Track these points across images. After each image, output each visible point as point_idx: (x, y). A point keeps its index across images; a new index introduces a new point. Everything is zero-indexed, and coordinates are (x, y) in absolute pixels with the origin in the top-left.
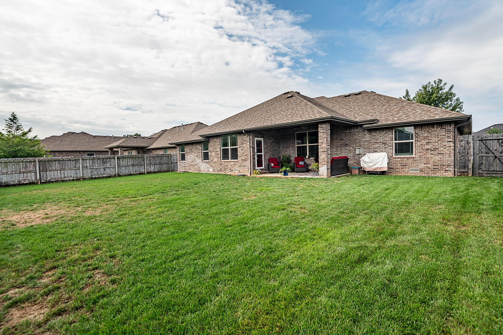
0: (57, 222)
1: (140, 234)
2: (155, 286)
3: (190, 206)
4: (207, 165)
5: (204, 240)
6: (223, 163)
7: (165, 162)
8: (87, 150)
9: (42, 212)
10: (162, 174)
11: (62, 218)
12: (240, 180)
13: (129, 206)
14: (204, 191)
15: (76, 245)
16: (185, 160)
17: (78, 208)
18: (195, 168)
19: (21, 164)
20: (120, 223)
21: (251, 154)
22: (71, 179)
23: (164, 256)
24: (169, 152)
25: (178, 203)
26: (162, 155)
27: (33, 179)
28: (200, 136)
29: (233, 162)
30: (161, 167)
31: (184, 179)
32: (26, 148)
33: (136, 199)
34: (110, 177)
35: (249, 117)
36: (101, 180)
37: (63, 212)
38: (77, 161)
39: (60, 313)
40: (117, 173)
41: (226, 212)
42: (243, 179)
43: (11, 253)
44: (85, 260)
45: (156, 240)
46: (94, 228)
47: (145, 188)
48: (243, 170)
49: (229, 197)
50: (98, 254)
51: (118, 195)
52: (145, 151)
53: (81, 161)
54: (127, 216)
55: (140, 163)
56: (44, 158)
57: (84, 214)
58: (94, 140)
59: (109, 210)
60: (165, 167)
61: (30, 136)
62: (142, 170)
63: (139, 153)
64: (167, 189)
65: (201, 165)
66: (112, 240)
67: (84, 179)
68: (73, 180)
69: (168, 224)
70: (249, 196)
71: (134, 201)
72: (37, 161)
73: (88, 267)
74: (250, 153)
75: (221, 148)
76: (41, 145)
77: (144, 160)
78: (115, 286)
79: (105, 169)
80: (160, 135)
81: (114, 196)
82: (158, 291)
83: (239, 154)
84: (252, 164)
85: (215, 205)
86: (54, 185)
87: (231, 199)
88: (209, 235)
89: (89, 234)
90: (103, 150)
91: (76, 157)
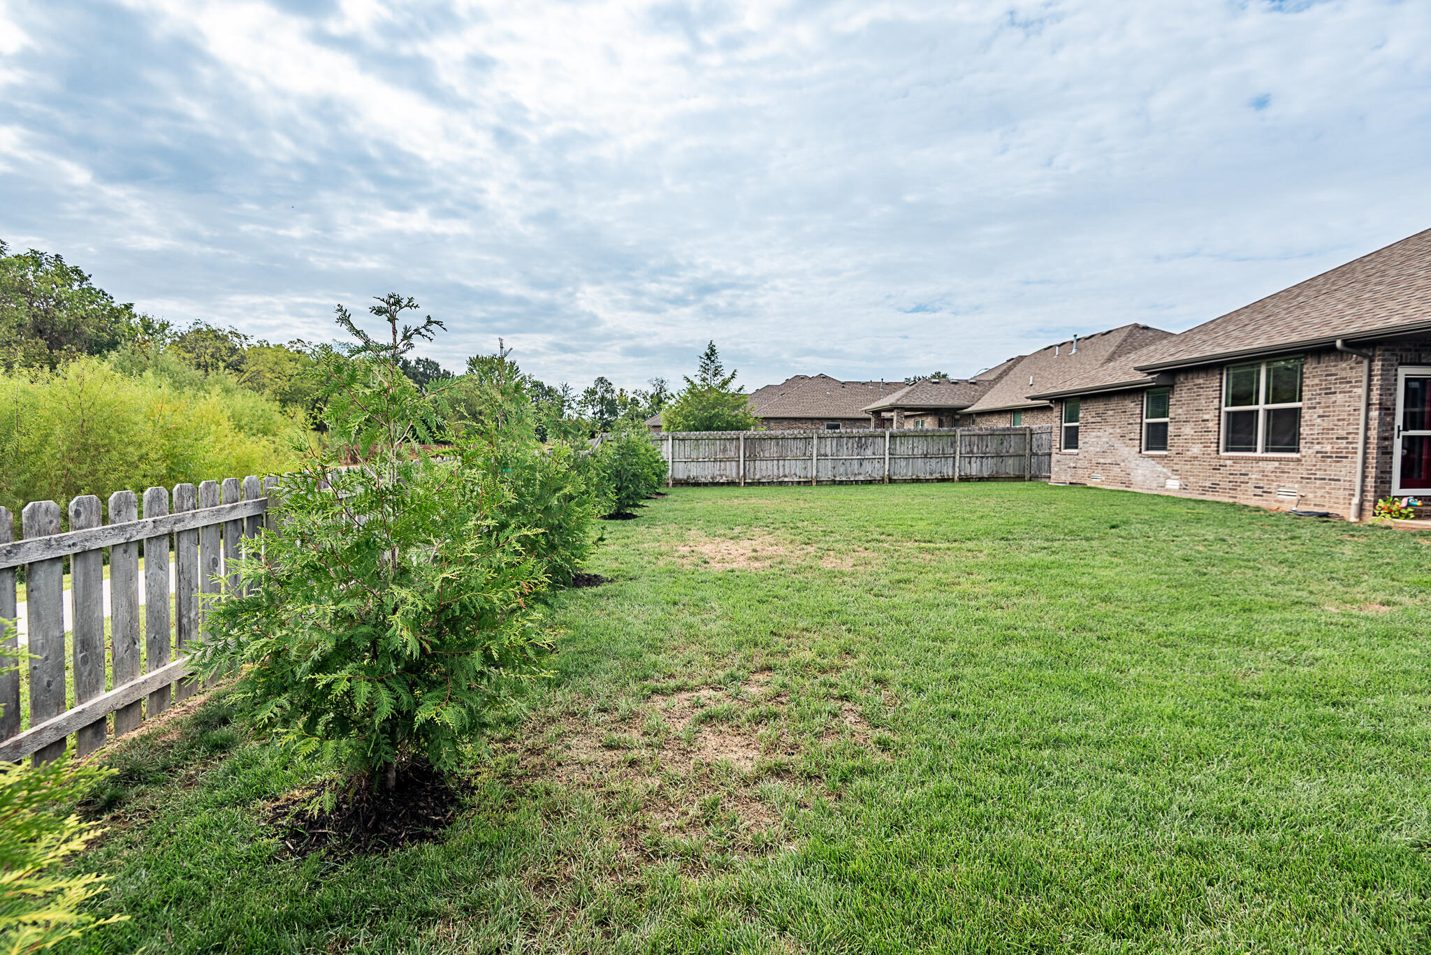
0: (772, 570)
1: (944, 641)
2: (990, 801)
3: (1095, 592)
4: (1159, 468)
5: (1148, 715)
6: (1229, 462)
7: (1012, 450)
8: (827, 415)
9: (747, 543)
10: (1000, 484)
11: (780, 563)
12: (1305, 533)
13: (915, 561)
14: (1145, 554)
15: (806, 630)
16: (1077, 448)
17: (808, 546)
18: (1112, 473)
19: (718, 442)
20: (897, 600)
21: (1373, 434)
22: (796, 480)
23: (1013, 726)
24: (1026, 422)
25: (1052, 578)
26: (1004, 430)
27: (734, 475)
28: (1141, 369)
29: (1273, 460)
30: (999, 464)
31: (1072, 506)
32: (726, 411)
33: (932, 545)
34: (870, 482)
35: (1369, 287)
36: (852, 489)
37: (782, 551)
38: (808, 439)
39: (779, 772)
40: (886, 473)
41: (1238, 641)
42: (1320, 531)
43: (703, 617)
44: (823, 671)
45: (988, 670)
46: (840, 601)
47: (956, 521)
48: (1320, 493)
49: (1253, 590)
50: (849, 664)
51: (889, 529)
52: (958, 420)
53: (815, 441)
54: (911, 586)
55: (943, 450)
56: (751, 432)
57: (820, 562)
58: (841, 391)
59: (870, 563)
60: (1010, 466)
61: (733, 387)
62: (948, 471)
63: (941, 424)
64: (1017, 530)
65: (1133, 465)
66: (878, 639)
67: (819, 483)
68: (799, 483)
69: (1024, 634)
70: (1355, 601)
71: (927, 551)
72: (742, 439)
73: (831, 690)
74: (1367, 429)
75: (1224, 409)
76: (749, 405)
77: (953, 444)
78: (886, 757)
79: (861, 462)
80: (1001, 374)
81: (881, 530)
82: (1000, 819)
83: (1304, 430)
84: (1372, 472)
85: (1191, 608)
86: (766, 490)
87: (1264, 600)
88: (1168, 705)
89: (830, 612)
90: (860, 416)
91: (808, 431)
